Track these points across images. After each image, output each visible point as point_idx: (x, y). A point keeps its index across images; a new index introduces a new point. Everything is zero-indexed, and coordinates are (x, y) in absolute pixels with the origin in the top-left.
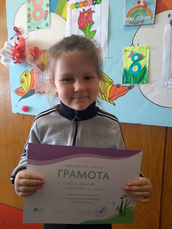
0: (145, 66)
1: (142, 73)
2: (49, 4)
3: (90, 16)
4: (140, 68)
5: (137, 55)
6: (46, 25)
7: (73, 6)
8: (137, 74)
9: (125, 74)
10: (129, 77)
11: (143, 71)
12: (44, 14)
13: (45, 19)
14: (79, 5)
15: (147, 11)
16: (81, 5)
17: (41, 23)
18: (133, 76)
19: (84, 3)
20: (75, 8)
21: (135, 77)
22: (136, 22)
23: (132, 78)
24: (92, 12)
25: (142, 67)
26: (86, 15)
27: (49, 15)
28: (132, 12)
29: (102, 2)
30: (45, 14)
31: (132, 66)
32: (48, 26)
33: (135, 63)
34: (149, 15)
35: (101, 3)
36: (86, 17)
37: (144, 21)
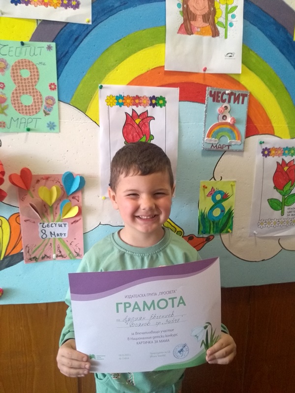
0: (230, 209)
1: (225, 219)
2: (56, 84)
3: (145, 125)
4: (223, 211)
5: (219, 193)
6: (48, 127)
7: (111, 101)
8: (219, 221)
9: (202, 220)
10: (208, 224)
11: (227, 216)
12: (44, 103)
13: (46, 114)
14: (124, 101)
15: (235, 132)
16: (128, 101)
17: (34, 120)
18: (213, 222)
19: (134, 100)
20: (116, 105)
21: (216, 224)
22: (220, 146)
23: (212, 226)
24: (148, 119)
25: (226, 211)
26: (138, 121)
27: (55, 107)
28: (215, 130)
29: (166, 104)
30: (47, 103)
31: (212, 209)
32: (54, 129)
33: (217, 204)
34: (237, 138)
35: (165, 106)
36: (138, 125)
37: (231, 146)
